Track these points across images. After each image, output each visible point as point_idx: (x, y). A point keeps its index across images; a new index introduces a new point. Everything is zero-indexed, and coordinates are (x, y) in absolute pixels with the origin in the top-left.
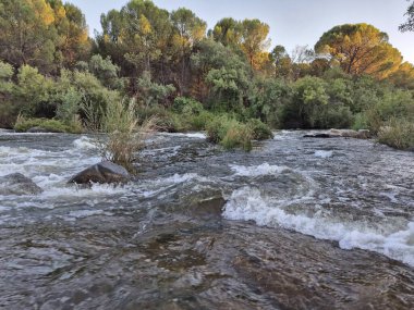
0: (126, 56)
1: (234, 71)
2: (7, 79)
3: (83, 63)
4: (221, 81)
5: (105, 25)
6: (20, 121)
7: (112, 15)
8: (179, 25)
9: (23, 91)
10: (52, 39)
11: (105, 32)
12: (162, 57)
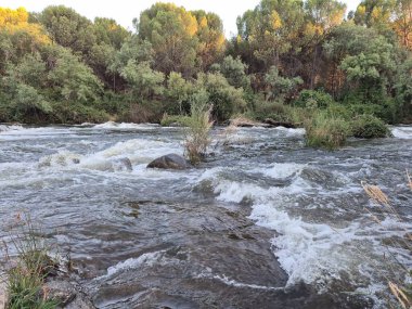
0: (256, 53)
1: (377, 55)
2: (159, 84)
3: (217, 65)
4: (357, 69)
5: (240, 26)
6: (165, 117)
7: (247, 16)
8: (314, 13)
9: (170, 93)
10: (194, 47)
11: (240, 33)
12: (292, 50)
